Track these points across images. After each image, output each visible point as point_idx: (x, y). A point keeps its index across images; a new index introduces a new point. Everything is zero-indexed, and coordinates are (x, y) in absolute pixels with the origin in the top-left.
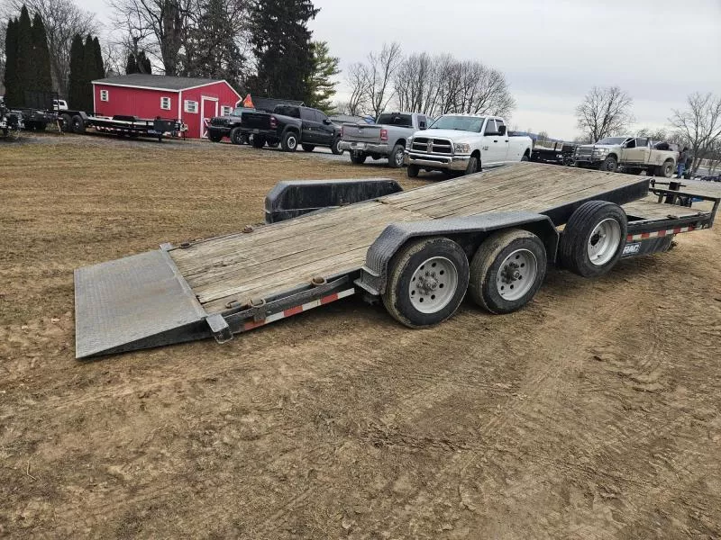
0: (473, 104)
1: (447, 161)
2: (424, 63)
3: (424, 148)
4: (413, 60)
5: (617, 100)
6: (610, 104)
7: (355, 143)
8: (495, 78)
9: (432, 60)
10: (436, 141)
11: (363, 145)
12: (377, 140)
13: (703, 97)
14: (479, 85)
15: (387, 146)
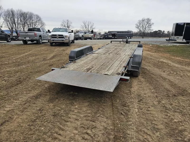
1: (63, 40)
2: (12, 12)
3: (56, 37)
5: (69, 23)
6: (68, 24)
7: (25, 38)
8: (38, 17)
9: (15, 11)
10: (59, 35)
11: (29, 38)
14: (33, 19)
15: (37, 38)
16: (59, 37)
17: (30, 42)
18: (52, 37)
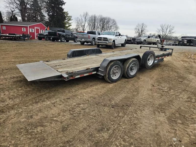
0: (109, 28)
1: (107, 43)
2: (95, 17)
3: (101, 40)
4: (92, 16)
5: (144, 26)
6: (142, 27)
7: (81, 39)
8: (114, 21)
9: (97, 16)
10: (104, 38)
11: (84, 40)
12: (88, 38)
13: (164, 25)
14: (110, 23)
15: (90, 40)
16: (104, 40)
17: (85, 43)
18: (98, 40)
